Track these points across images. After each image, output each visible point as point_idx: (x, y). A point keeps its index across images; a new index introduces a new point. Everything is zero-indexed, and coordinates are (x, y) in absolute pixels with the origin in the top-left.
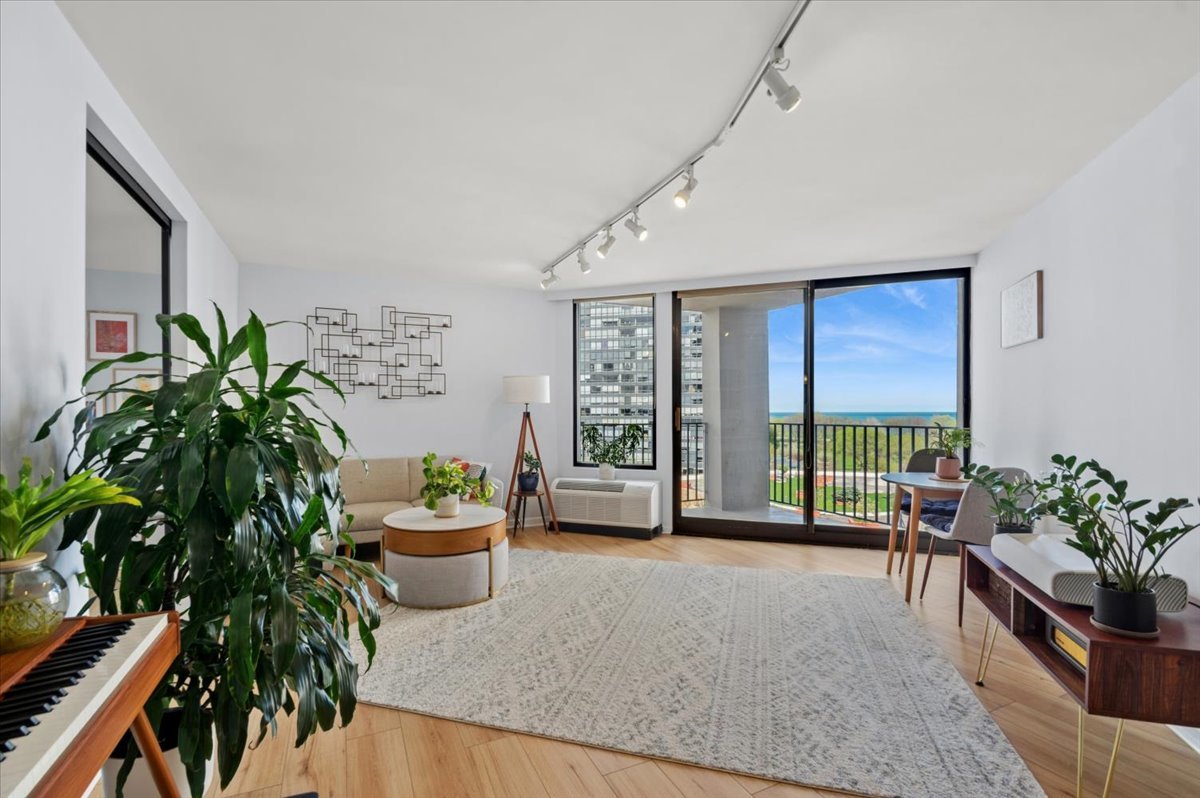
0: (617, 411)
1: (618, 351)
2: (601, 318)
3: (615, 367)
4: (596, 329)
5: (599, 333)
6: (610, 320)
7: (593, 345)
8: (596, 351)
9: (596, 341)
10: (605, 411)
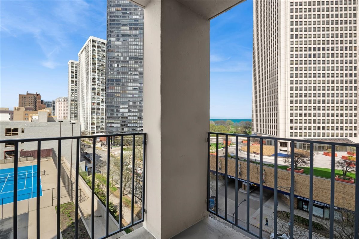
0: (137, 118)
1: (138, 98)
2: (132, 86)
3: (137, 103)
4: (130, 90)
5: (131, 91)
6: (135, 87)
7: (129, 95)
8: (130, 98)
9: (130, 94)
10: (133, 118)
